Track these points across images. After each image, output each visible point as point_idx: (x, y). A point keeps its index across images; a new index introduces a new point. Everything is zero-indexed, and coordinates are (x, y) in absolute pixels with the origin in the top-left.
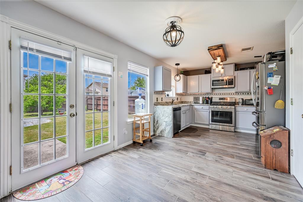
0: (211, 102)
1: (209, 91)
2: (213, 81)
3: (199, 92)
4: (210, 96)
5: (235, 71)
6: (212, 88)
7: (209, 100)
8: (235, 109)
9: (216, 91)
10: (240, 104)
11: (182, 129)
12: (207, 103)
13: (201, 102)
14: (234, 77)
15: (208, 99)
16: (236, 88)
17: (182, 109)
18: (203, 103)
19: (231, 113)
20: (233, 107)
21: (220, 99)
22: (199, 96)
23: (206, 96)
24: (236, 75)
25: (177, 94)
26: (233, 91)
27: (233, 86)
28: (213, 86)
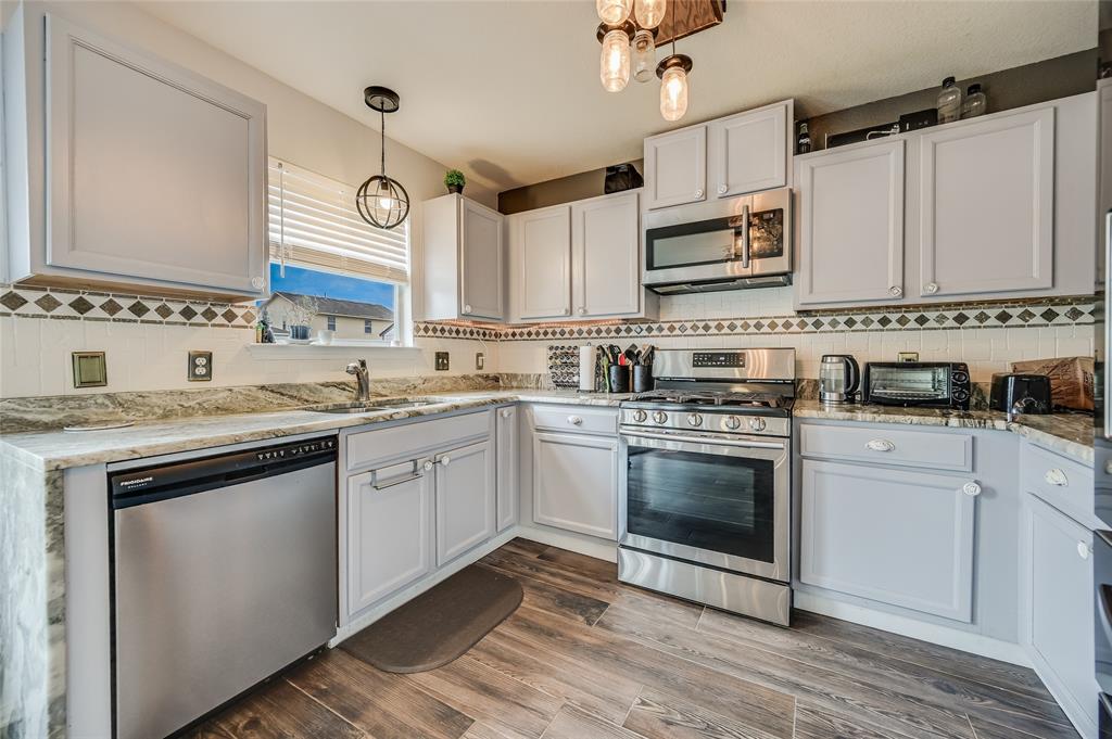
0: (649, 382)
1: (630, 302)
2: (654, 235)
3: (570, 312)
4: (642, 345)
5: (799, 150)
6: (649, 287)
7: (637, 368)
8: (794, 440)
9: (682, 309)
10: (831, 397)
12: (625, 384)
13: (585, 378)
14: (793, 197)
15: (629, 363)
16: (800, 278)
18: (597, 389)
19: (764, 469)
20: (780, 425)
21: (701, 359)
22: (573, 343)
23: (614, 342)
24: (801, 182)
26: (780, 303)
27: (781, 264)
28: (650, 267)
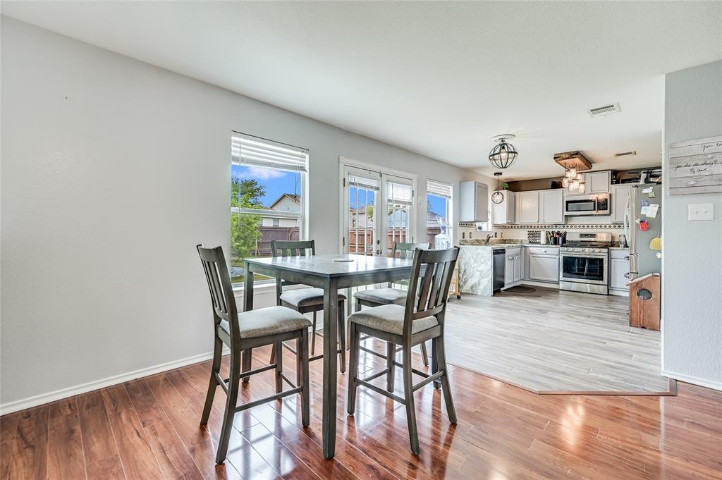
0: (564, 241)
1: (560, 220)
2: (568, 202)
3: (538, 221)
4: (562, 231)
5: (612, 183)
6: (566, 216)
7: (560, 238)
8: (609, 253)
9: (574, 221)
10: (622, 246)
11: (506, 287)
12: (556, 242)
13: (543, 240)
14: (610, 195)
15: (557, 236)
16: (613, 215)
17: (508, 252)
18: (548, 243)
19: (601, 261)
20: (606, 250)
21: (582, 236)
22: (539, 230)
23: (553, 230)
24: (613, 192)
25: (496, 226)
26: (607, 221)
27: (607, 212)
28: (567, 210)
